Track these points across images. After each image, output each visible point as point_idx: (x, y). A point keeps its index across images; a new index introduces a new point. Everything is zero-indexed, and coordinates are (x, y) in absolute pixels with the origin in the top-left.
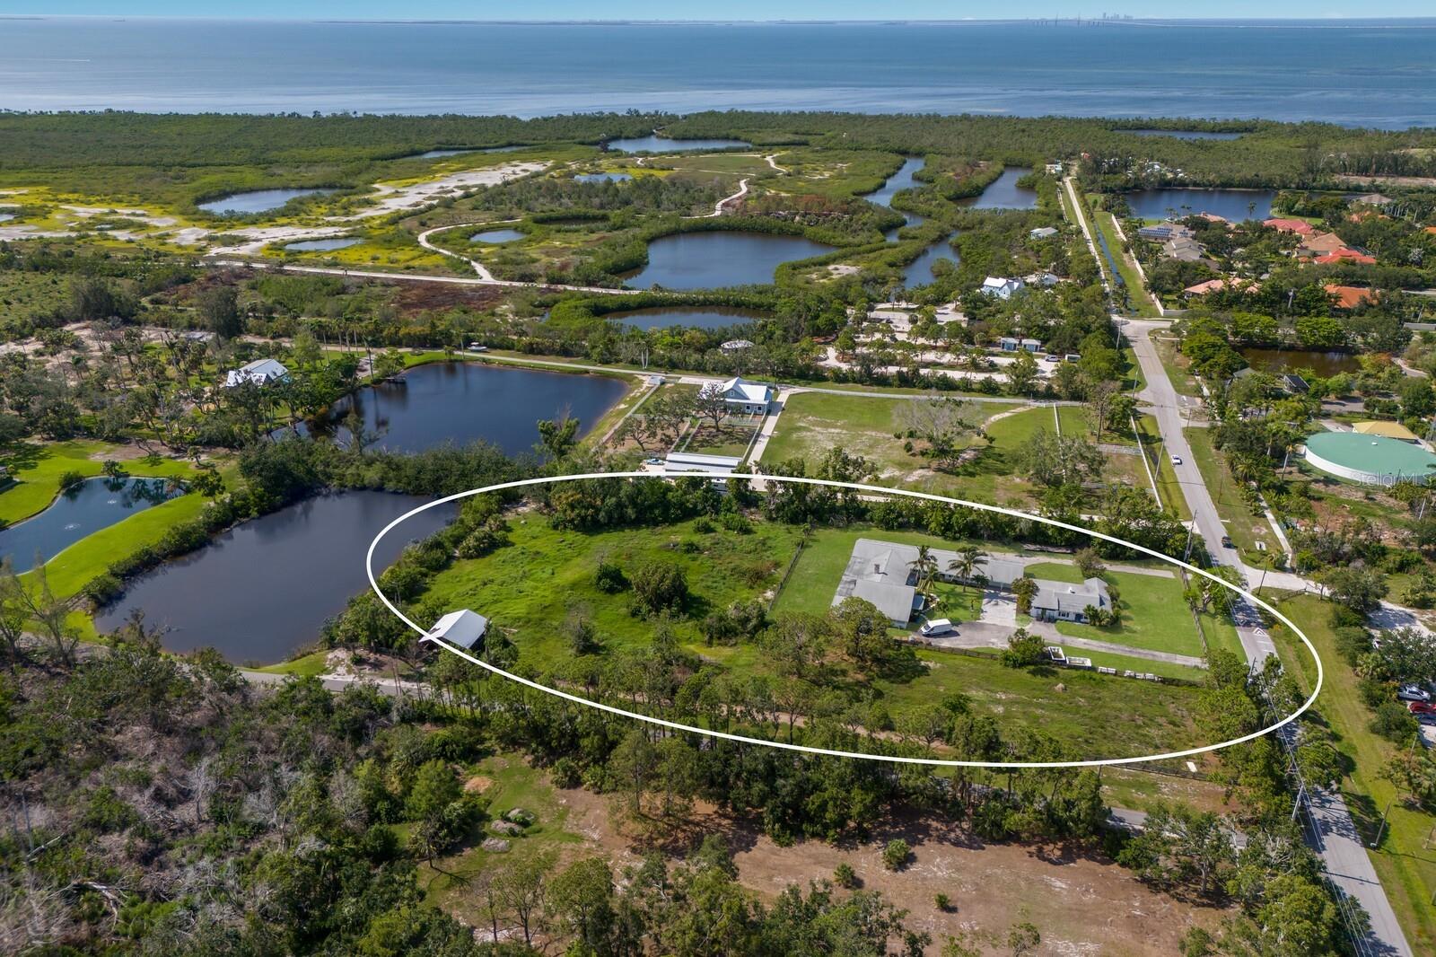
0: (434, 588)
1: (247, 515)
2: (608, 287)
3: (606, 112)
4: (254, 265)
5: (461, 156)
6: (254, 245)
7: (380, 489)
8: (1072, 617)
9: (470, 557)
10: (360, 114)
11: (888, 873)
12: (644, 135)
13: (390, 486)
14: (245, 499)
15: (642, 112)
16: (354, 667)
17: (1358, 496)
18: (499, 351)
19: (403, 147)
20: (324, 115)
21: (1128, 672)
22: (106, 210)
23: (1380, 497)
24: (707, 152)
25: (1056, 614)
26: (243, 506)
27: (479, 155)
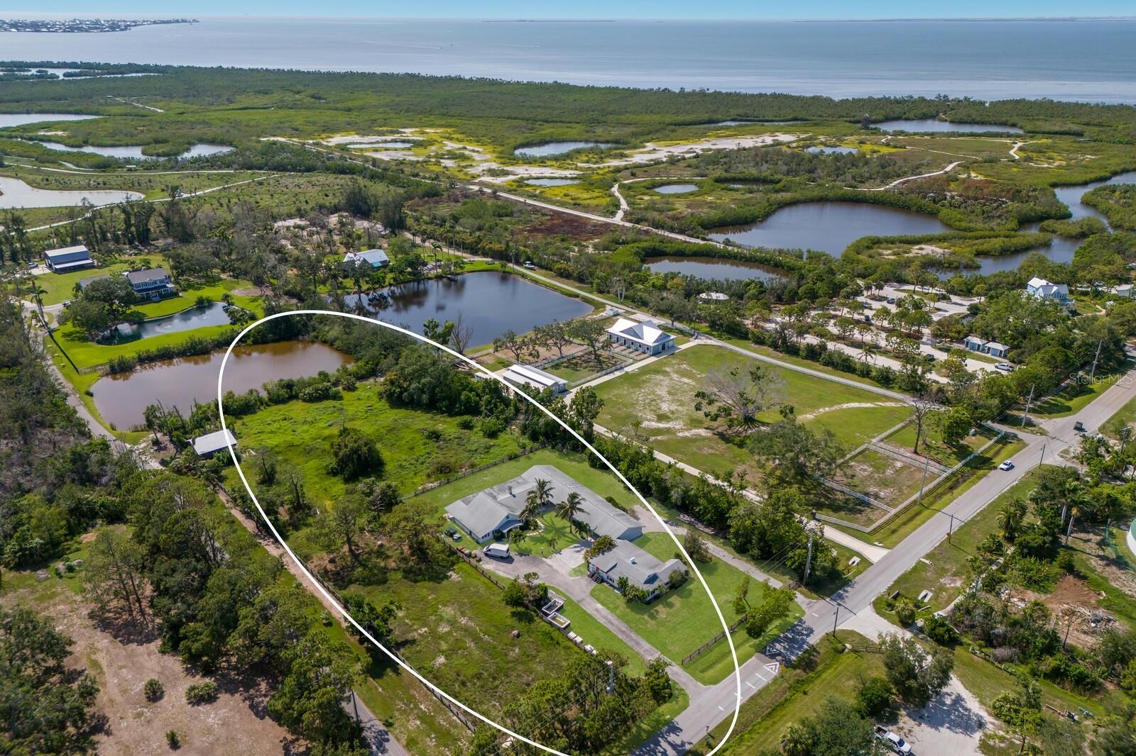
0: (259, 413)
2: (692, 236)
3: (916, 97)
5: (740, 126)
6: (511, 177)
9: (304, 400)
10: (711, 91)
12: (924, 117)
13: (338, 343)
16: (150, 446)
18: (544, 271)
20: (686, 90)
21: (588, 646)
22: (461, 146)
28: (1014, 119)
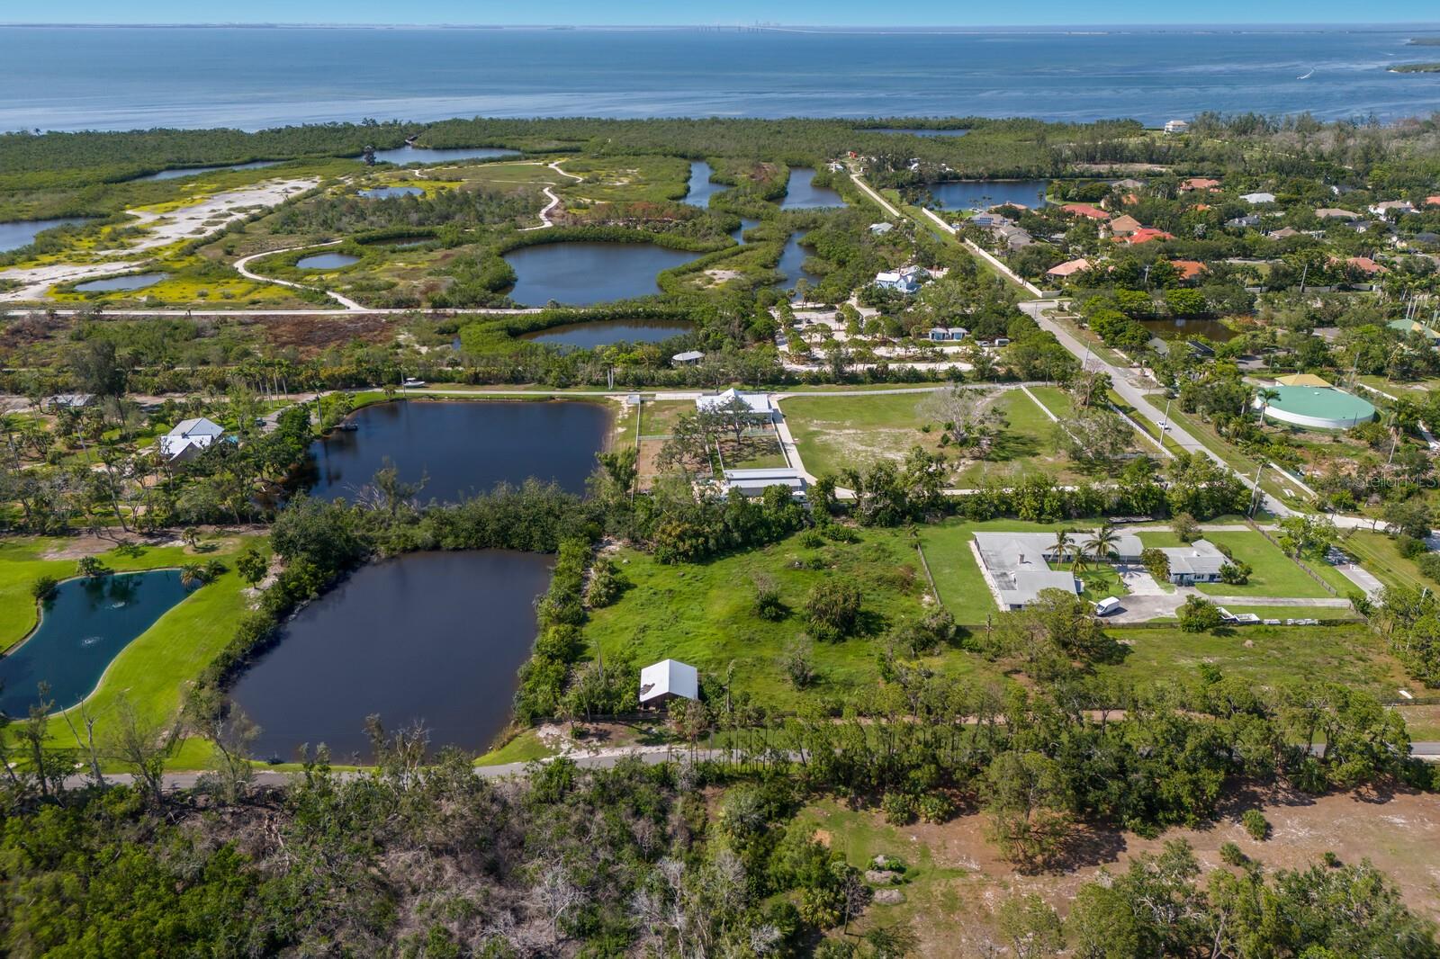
1: (306, 597)
4: (58, 312)
6: (32, 289)
7: (436, 547)
8: (1207, 578)
9: (603, 606)
10: (43, 132)
11: (1259, 843)
12: (398, 146)
13: (449, 542)
14: (298, 578)
15: (380, 122)
16: (579, 742)
17: (1327, 440)
18: (437, 385)
19: (133, 168)
21: (1290, 621)
23: (1344, 439)
24: (484, 161)
25: (1192, 578)
26: (297, 588)
27: (227, 175)
28: (498, 141)
